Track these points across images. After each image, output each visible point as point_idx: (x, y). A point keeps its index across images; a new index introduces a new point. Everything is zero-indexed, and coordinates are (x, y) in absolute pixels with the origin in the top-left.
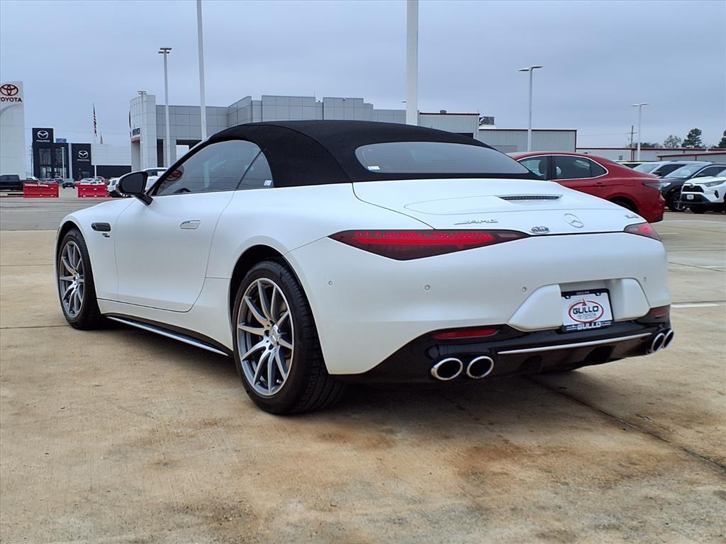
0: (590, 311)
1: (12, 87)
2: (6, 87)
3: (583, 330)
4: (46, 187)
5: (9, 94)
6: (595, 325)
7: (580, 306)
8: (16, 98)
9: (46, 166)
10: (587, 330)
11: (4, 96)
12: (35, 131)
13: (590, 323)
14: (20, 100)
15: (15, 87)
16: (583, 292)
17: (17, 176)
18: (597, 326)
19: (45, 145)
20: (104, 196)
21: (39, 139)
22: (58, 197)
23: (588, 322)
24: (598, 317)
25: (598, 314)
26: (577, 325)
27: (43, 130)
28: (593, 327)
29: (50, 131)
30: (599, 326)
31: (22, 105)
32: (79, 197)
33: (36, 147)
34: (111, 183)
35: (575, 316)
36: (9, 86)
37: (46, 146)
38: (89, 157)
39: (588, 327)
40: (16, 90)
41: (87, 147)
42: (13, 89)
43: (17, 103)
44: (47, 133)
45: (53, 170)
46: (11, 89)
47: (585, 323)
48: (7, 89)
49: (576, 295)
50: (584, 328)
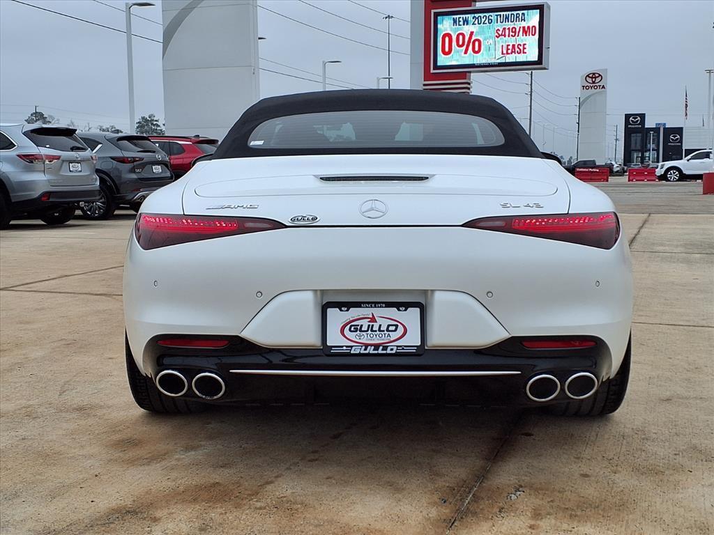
0: (380, 330)
1: (597, 75)
2: (591, 76)
3: (360, 355)
4: (596, 172)
5: (594, 82)
6: (385, 348)
7: (365, 323)
8: (600, 86)
9: (636, 151)
10: (369, 355)
11: (589, 85)
12: (627, 116)
13: (376, 347)
14: (603, 87)
15: (600, 75)
16: (375, 304)
17: (594, 161)
18: (389, 351)
19: (635, 129)
20: (643, 180)
21: (631, 124)
22: (607, 181)
23: (371, 345)
24: (392, 339)
25: (394, 336)
26: (351, 347)
27: (635, 115)
28: (380, 351)
29: (643, 116)
30: (394, 352)
31: (606, 91)
32: (629, 181)
33: (628, 132)
34: (659, 167)
35: (352, 336)
36: (594, 74)
37: (636, 131)
38: (681, 141)
39: (371, 350)
40: (600, 77)
41: (679, 131)
42: (598, 77)
43: (601, 90)
44: (639, 118)
45: (643, 154)
46: (595, 78)
47: (366, 346)
48: (592, 78)
49: (360, 307)
50: (362, 352)
